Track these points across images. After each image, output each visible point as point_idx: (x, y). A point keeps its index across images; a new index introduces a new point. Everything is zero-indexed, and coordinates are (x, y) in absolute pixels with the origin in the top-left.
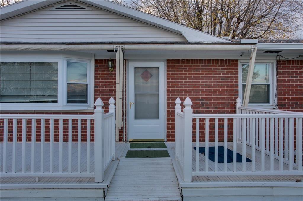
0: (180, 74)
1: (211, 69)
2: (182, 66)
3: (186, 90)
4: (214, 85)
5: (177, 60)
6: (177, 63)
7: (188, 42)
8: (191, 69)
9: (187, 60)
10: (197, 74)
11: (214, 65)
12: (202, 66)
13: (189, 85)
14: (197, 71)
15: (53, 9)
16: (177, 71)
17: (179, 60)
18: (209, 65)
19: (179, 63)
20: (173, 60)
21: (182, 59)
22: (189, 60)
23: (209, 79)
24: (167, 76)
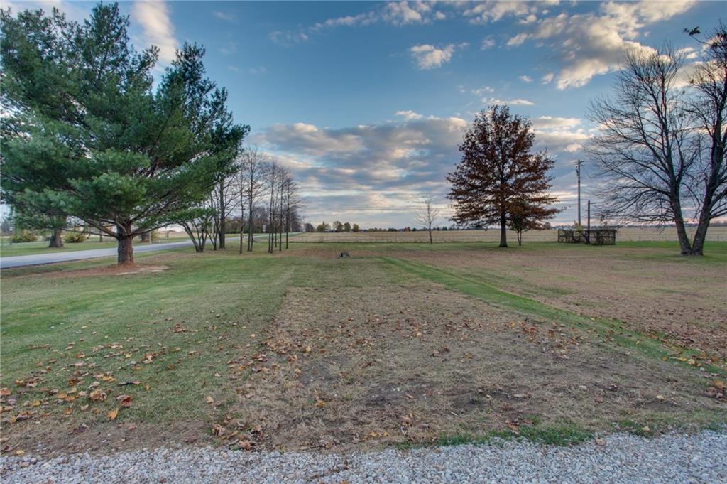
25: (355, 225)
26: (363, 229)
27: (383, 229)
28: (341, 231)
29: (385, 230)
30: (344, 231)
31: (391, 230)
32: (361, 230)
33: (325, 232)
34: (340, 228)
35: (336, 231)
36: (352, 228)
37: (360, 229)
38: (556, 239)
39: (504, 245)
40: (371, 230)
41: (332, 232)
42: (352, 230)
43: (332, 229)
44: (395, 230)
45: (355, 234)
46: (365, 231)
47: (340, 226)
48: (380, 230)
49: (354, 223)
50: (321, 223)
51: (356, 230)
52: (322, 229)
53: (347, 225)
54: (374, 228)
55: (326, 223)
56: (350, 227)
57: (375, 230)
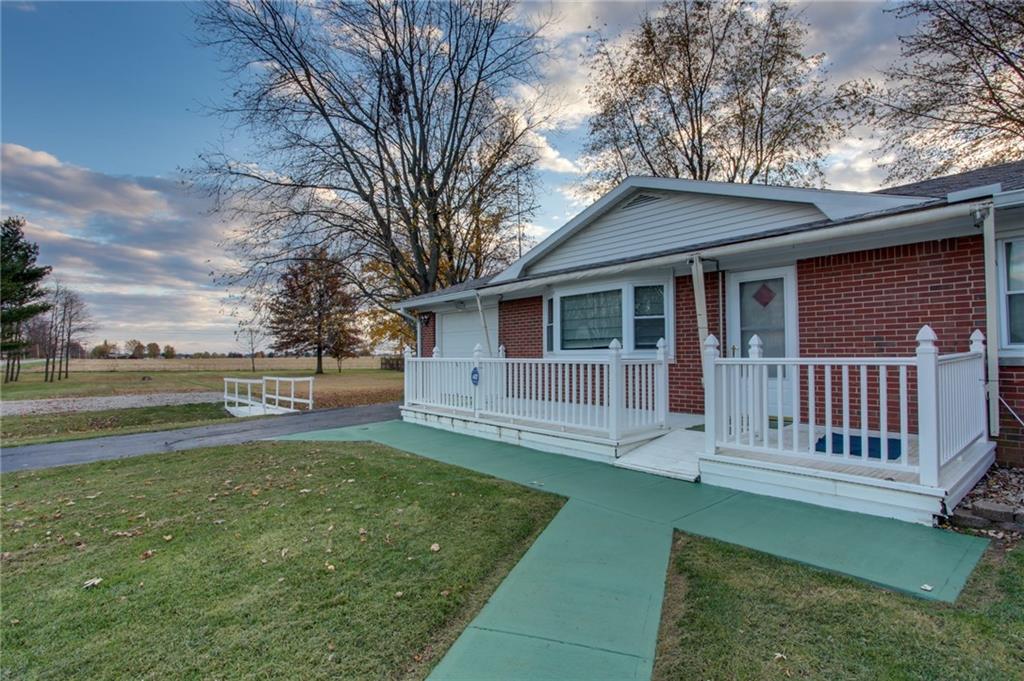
0: (825, 286)
1: (901, 267)
2: (830, 269)
3: (841, 318)
4: (910, 302)
5: (817, 259)
6: (817, 265)
7: (829, 220)
8: (850, 273)
9: (840, 255)
10: (865, 282)
11: (909, 257)
12: (876, 264)
13: (846, 307)
14: (864, 277)
15: (620, 209)
16: (818, 282)
17: (823, 258)
18: (895, 259)
19: (823, 265)
20: (810, 260)
21: (829, 257)
22: (845, 255)
23: (895, 291)
24: (799, 294)
25: (168, 347)
26: (184, 353)
27: (219, 353)
28: (142, 356)
29: (223, 356)
30: (146, 356)
31: (233, 356)
32: (180, 356)
33: (109, 358)
34: (138, 352)
35: (132, 357)
36: (162, 351)
37: (177, 353)
38: (379, 366)
39: (320, 371)
40: (198, 356)
41: (123, 357)
42: (163, 355)
43: (123, 353)
44: (240, 356)
45: (166, 361)
46: (187, 356)
47: (140, 347)
48: (215, 356)
49: (166, 343)
50: (102, 343)
51: (170, 354)
52: (102, 353)
53: (154, 348)
54: (203, 352)
55: (110, 342)
56: (159, 350)
57: (206, 356)
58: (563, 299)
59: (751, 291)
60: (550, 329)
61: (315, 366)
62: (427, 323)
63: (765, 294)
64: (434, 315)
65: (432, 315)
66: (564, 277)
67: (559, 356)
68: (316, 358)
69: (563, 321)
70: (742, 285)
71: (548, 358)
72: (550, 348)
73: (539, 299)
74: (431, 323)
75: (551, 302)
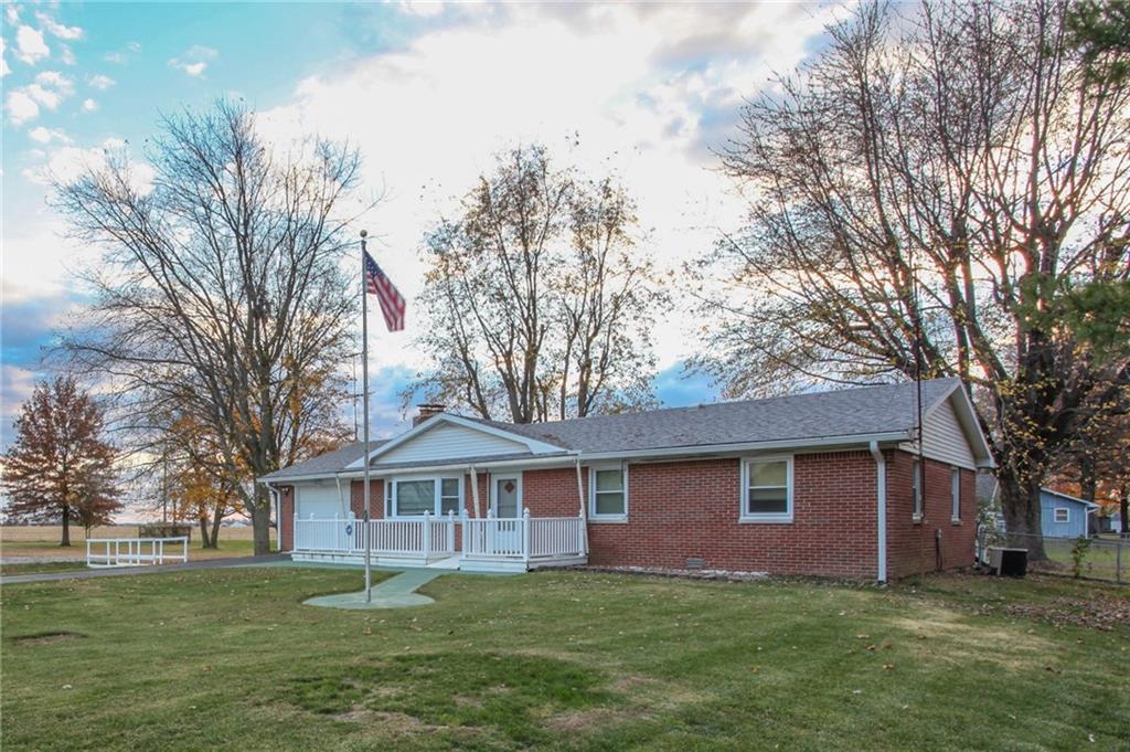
0: (533, 485)
1: (561, 478)
2: (536, 476)
3: (539, 501)
5: (531, 471)
6: (531, 474)
7: (531, 454)
8: (543, 479)
9: (539, 470)
10: (549, 484)
11: (564, 474)
12: (553, 476)
13: (541, 496)
14: (548, 482)
16: (533, 482)
17: (533, 471)
18: (559, 474)
19: (533, 474)
20: (528, 473)
21: (535, 470)
22: (541, 470)
23: (559, 489)
24: (523, 486)
39: (67, 543)
58: (398, 483)
59: (504, 484)
60: (390, 502)
61: (60, 537)
62: (287, 494)
63: (510, 486)
64: (293, 488)
65: (291, 488)
66: (400, 470)
67: (395, 518)
68: (61, 528)
69: (398, 496)
70: (499, 482)
71: (387, 520)
72: (390, 514)
73: (382, 481)
74: (290, 494)
75: (390, 485)
